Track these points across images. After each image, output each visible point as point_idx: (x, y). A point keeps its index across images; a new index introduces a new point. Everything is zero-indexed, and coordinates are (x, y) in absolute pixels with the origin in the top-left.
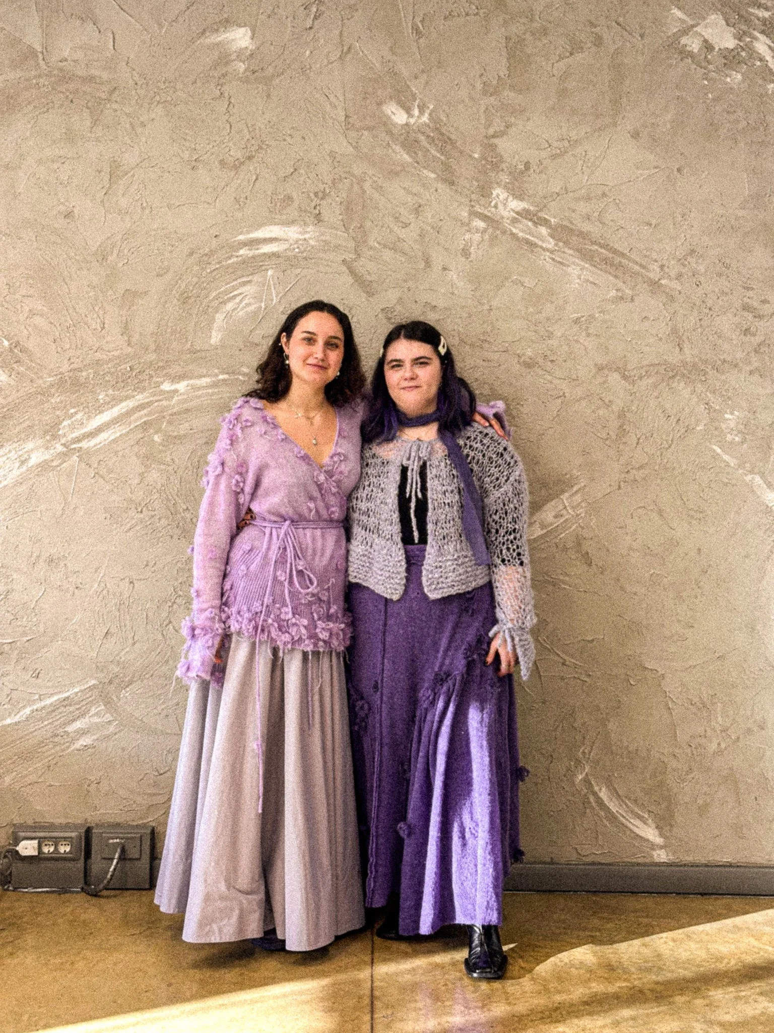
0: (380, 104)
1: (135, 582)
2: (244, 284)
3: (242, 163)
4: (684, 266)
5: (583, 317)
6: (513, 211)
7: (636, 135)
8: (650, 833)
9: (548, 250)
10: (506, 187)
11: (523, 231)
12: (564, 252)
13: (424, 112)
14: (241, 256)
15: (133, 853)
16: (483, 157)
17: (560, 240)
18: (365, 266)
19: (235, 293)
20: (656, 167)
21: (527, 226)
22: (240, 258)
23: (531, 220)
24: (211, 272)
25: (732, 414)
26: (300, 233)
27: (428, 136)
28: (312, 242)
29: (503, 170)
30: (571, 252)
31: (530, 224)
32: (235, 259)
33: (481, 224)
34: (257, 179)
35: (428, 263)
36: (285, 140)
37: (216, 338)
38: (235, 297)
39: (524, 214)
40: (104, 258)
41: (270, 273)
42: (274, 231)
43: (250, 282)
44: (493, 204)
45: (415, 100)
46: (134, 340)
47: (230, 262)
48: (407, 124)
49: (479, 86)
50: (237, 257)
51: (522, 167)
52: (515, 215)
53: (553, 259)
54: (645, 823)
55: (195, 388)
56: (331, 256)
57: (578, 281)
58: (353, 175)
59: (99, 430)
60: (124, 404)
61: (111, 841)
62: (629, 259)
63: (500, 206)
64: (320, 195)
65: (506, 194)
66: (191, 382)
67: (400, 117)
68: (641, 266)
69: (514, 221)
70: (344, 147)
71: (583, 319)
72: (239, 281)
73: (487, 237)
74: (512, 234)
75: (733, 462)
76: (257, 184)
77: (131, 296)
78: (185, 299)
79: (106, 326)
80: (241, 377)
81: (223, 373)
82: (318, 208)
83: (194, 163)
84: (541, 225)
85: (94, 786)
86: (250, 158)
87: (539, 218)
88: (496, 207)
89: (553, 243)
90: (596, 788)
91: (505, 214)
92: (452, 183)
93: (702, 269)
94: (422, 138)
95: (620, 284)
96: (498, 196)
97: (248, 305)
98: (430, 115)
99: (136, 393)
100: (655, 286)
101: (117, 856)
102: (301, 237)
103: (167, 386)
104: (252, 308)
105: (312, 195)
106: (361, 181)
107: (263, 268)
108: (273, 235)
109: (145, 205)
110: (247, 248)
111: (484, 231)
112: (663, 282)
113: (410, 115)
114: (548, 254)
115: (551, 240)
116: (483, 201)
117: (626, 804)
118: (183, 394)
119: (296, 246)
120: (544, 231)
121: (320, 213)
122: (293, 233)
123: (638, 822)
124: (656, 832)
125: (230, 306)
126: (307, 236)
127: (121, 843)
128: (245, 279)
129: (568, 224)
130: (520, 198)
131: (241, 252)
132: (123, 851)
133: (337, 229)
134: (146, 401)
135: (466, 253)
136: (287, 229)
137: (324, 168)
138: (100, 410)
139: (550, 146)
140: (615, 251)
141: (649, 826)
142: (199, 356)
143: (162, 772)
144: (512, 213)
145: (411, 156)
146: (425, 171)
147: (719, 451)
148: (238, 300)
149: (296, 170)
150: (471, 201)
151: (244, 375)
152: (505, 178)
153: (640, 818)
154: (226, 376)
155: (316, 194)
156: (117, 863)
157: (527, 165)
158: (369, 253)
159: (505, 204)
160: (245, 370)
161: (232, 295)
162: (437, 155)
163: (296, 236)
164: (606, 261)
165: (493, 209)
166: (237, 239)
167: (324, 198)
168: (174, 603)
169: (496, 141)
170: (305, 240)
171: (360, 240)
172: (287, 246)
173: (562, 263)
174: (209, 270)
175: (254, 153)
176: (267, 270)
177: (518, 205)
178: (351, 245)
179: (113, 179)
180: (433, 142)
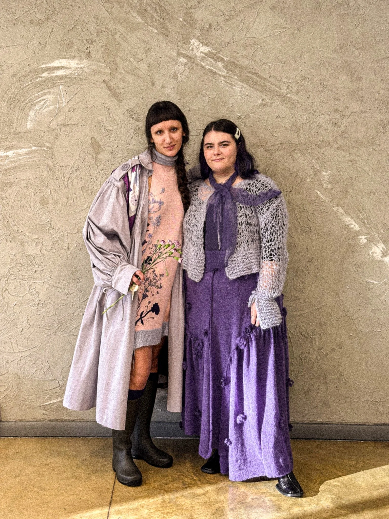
2: (45, 94)
3: (43, 22)
4: (301, 86)
5: (243, 115)
6: (202, 52)
7: (274, 8)
9: (223, 76)
10: (198, 39)
11: (207, 64)
12: (231, 77)
16: (185, 20)
17: (230, 70)
18: (117, 84)
19: (41, 99)
20: (284, 28)
21: (211, 61)
22: (43, 79)
23: (213, 58)
24: (26, 86)
25: (327, 172)
26: (78, 64)
27: (152, 7)
28: (86, 70)
29: (196, 28)
30: (236, 77)
31: (212, 60)
32: (40, 79)
33: (184, 60)
34: (52, 30)
35: (153, 84)
36: (68, 8)
37: (29, 126)
39: (209, 55)
41: (61, 87)
42: (63, 62)
43: (49, 93)
44: (190, 48)
47: (37, 80)
50: (41, 77)
51: (208, 26)
52: (204, 55)
53: (225, 81)
55: (19, 155)
56: (96, 77)
57: (240, 94)
58: (109, 30)
62: (269, 82)
63: (195, 50)
64: (90, 41)
65: (198, 43)
66: (15, 151)
68: (276, 86)
69: (203, 59)
70: (103, 13)
71: (243, 117)
72: (43, 91)
73: (187, 68)
74: (202, 66)
75: (327, 200)
76: (52, 35)
78: (11, 102)
80: (45, 149)
81: (34, 146)
82: (89, 49)
83: (15, 22)
84: (219, 61)
86: (47, 19)
87: (218, 57)
88: (193, 50)
89: (226, 72)
91: (198, 54)
92: (167, 36)
93: (311, 87)
94: (149, 8)
95: (264, 97)
96: (194, 43)
97: (48, 106)
100: (284, 98)
102: (80, 66)
103: (1, 153)
104: (52, 107)
105: (85, 41)
106: (113, 33)
107: (57, 84)
108: (62, 65)
110: (47, 72)
111: (186, 64)
112: (289, 95)
114: (222, 78)
115: (225, 70)
116: (185, 46)
118: (12, 158)
119: (76, 71)
120: (220, 64)
121: (89, 52)
122: (74, 64)
125: (37, 107)
126: (82, 66)
128: (46, 91)
129: (234, 61)
130: (207, 45)
131: (44, 75)
133: (100, 62)
135: (175, 77)
136: (71, 61)
137: (91, 26)
139: (224, 14)
140: (259, 76)
142: (20, 136)
143: (3, 374)
144: (202, 54)
145: (142, 18)
146: (151, 28)
147: (319, 193)
148: (42, 103)
149: (75, 26)
150: (178, 46)
151: (47, 147)
152: (197, 33)
154: (36, 148)
155: (87, 41)
157: (210, 26)
158: (119, 76)
159: (197, 49)
160: (48, 144)
161: (39, 100)
162: (158, 18)
163: (76, 66)
164: (256, 83)
165: (191, 52)
166: (41, 67)
167: (92, 43)
168: (9, 278)
169: (193, 10)
170: (81, 68)
171: (114, 69)
172: (71, 72)
173: (230, 84)
174: (24, 85)
175: (50, 16)
176: (59, 86)
177: (206, 49)
178: (107, 71)
180: (155, 11)
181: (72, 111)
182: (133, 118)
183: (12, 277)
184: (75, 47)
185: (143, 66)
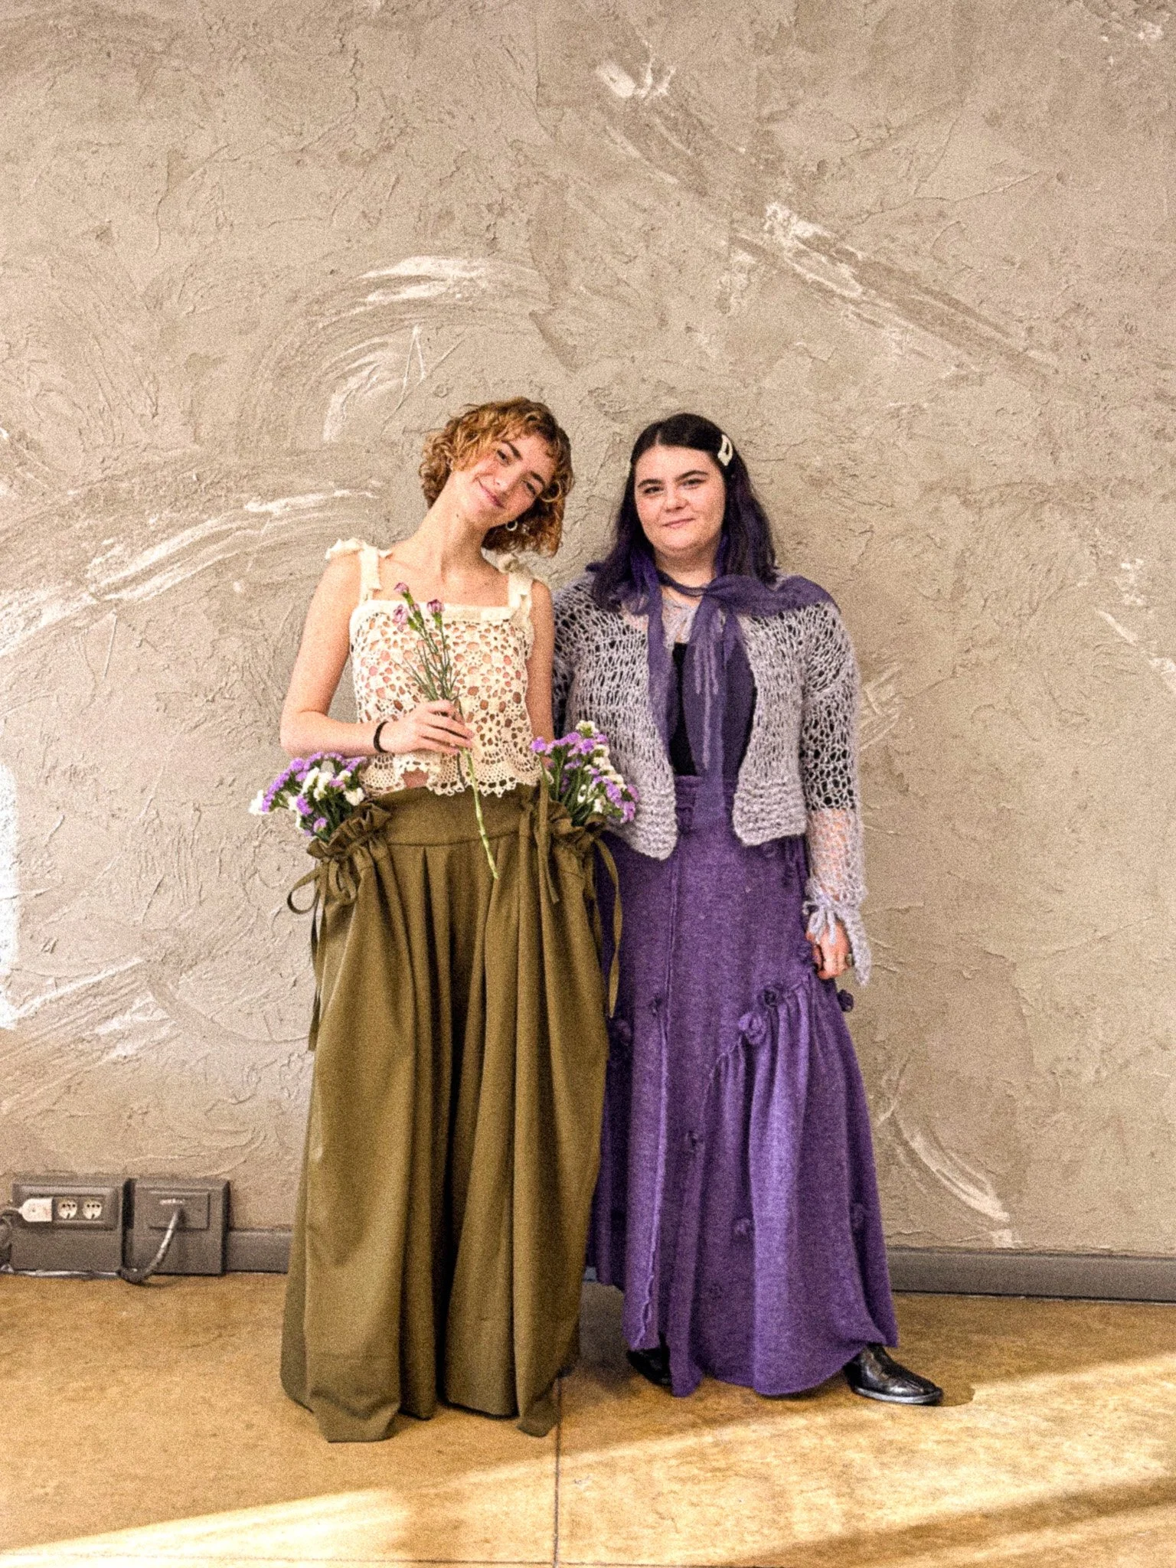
0: (593, 66)
1: (202, 809)
2: (372, 349)
3: (374, 157)
4: (1063, 326)
5: (904, 406)
6: (798, 238)
7: (993, 120)
8: (987, 1204)
9: (853, 302)
10: (787, 201)
11: (811, 270)
12: (877, 305)
13: (661, 78)
14: (371, 304)
15: (197, 1219)
16: (753, 152)
17: (871, 285)
18: (564, 322)
19: (363, 362)
20: (1023, 172)
21: (819, 262)
22: (369, 308)
23: (824, 254)
24: (324, 328)
25: (1132, 562)
26: (464, 269)
27: (667, 118)
28: (483, 284)
29: (783, 173)
30: (888, 305)
31: (824, 259)
32: (362, 309)
33: (744, 258)
34: (398, 180)
35: (663, 322)
36: (442, 121)
37: (330, 432)
38: (360, 368)
39: (815, 244)
40: (159, 303)
41: (416, 331)
42: (425, 265)
43: (384, 345)
44: (766, 227)
45: (647, 61)
46: (203, 432)
47: (354, 312)
48: (633, 98)
49: (748, 41)
50: (365, 304)
51: (814, 169)
52: (802, 247)
53: (859, 315)
54: (982, 1189)
55: (298, 510)
56: (512, 304)
57: (898, 351)
58: (548, 178)
59: (149, 573)
60: (188, 532)
61: (164, 1202)
62: (978, 318)
63: (779, 232)
64: (496, 209)
65: (787, 212)
66: (291, 500)
67: (623, 87)
68: (997, 328)
69: (799, 254)
70: (533, 132)
71: (904, 411)
72: (367, 343)
73: (756, 280)
74: (796, 275)
75: (1131, 638)
76: (398, 189)
77: (200, 364)
78: (283, 372)
79: (160, 410)
80: (369, 494)
81: (340, 487)
82: (492, 230)
83: (299, 156)
84: (841, 262)
85: (137, 1118)
86: (387, 149)
87: (839, 251)
88: (771, 231)
89: (860, 290)
90: (906, 1135)
91: (787, 243)
92: (702, 193)
93: (1092, 333)
94: (658, 121)
95: (965, 358)
96: (775, 213)
97: (381, 381)
98: (671, 83)
99: (205, 517)
100: (1017, 361)
101: (171, 1225)
102: (468, 275)
103: (252, 507)
104: (391, 385)
105: (483, 208)
106: (561, 187)
107: (406, 323)
108: (421, 271)
109: (221, 220)
110: (381, 291)
111: (752, 270)
112: (1032, 353)
113: (640, 85)
114: (852, 307)
115: (858, 286)
116: (753, 221)
117: (951, 1159)
118: (280, 519)
119: (457, 289)
120: (845, 270)
121: (494, 238)
122: (452, 269)
123: (971, 1189)
124: (998, 1204)
125: (353, 382)
126: (474, 274)
127: (180, 1205)
128: (376, 340)
129: (884, 261)
130: (810, 218)
131: (371, 298)
132: (182, 1217)
133: (523, 263)
134: (225, 527)
135: (722, 304)
136: (443, 262)
137: (502, 167)
138: (149, 543)
139: (858, 136)
140: (954, 303)
141: (986, 1194)
142: (302, 460)
143: (241, 1099)
144: (796, 242)
145: (638, 149)
146: (661, 174)
147: (1110, 619)
148: (365, 373)
149: (458, 168)
150: (732, 222)
151: (374, 490)
152: (786, 186)
153: (975, 1182)
154: (346, 492)
155: (489, 207)
156: (173, 1236)
157: (821, 165)
158: (572, 302)
159: (785, 228)
160: (374, 482)
161: (356, 364)
162: (680, 146)
163: (458, 273)
164: (941, 320)
165: (766, 236)
166: (365, 276)
167: (501, 214)
168: (262, 842)
169: (773, 127)
170: (471, 280)
171: (558, 282)
172: (444, 289)
173: (873, 323)
174: (321, 326)
175: (393, 141)
176: (412, 327)
177: (806, 229)
178: (543, 288)
179: (172, 178)
180: (674, 127)
181: (445, 393)
182: (606, 414)
183: (270, 839)
184: (457, 224)
185: (638, 272)
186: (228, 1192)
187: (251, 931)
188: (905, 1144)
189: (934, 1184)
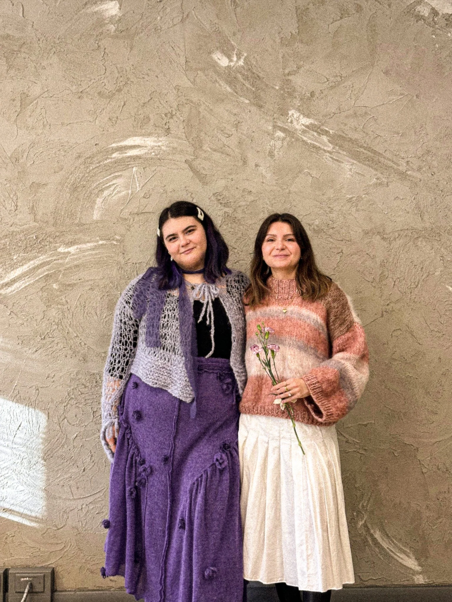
0: (210, 53)
1: (40, 389)
2: (116, 177)
3: (114, 94)
4: (423, 161)
5: (354, 197)
6: (303, 125)
7: (387, 73)
8: (411, 563)
9: (328, 152)
10: (298, 109)
11: (309, 138)
12: (339, 153)
13: (240, 58)
14: (115, 158)
15: (38, 588)
16: (282, 88)
17: (336, 145)
18: (202, 165)
19: (111, 183)
20: (401, 94)
21: (313, 135)
22: (113, 160)
23: (316, 131)
24: (93, 169)
26: (155, 141)
27: (243, 75)
28: (164, 148)
29: (295, 97)
30: (345, 153)
31: (315, 134)
32: (110, 160)
33: (281, 134)
34: (124, 104)
35: (245, 162)
36: (144, 78)
37: (96, 215)
38: (110, 186)
39: (311, 127)
40: (17, 160)
41: (134, 169)
42: (136, 140)
43: (120, 176)
44: (289, 121)
45: (234, 50)
46: (38, 217)
47: (106, 162)
48: (228, 66)
49: (278, 40)
50: (111, 158)
51: (309, 95)
53: (331, 157)
54: (408, 556)
55: (81, 251)
56: (177, 157)
57: (350, 173)
58: (192, 102)
59: (14, 281)
60: (32, 262)
61: (22, 579)
62: (384, 158)
63: (295, 123)
64: (169, 115)
65: (298, 114)
66: (79, 246)
67: (224, 62)
68: (393, 162)
69: (304, 132)
70: (185, 82)
71: (354, 199)
72: (112, 175)
73: (285, 144)
74: (303, 141)
76: (125, 108)
77: (36, 186)
78: (75, 189)
79: (18, 208)
80: (115, 243)
81: (101, 239)
82: (168, 124)
83: (80, 94)
84: (323, 135)
85: (10, 539)
86: (119, 90)
87: (322, 130)
88: (291, 122)
89: (332, 147)
90: (372, 531)
91: (297, 127)
92: (261, 107)
93: (435, 163)
94: (239, 76)
95: (379, 175)
96: (293, 114)
97: (119, 192)
98: (245, 60)
99: (40, 255)
100: (403, 176)
101: (26, 591)
102: (157, 144)
103: (62, 249)
104: (123, 193)
105: (163, 115)
106: (197, 106)
107: (130, 166)
108: (136, 143)
109: (45, 123)
110: (118, 152)
111: (284, 139)
112: (409, 173)
113: (231, 61)
114: (328, 154)
115: (330, 145)
116: (282, 118)
117: (393, 542)
118: (74, 255)
119: (153, 151)
120: (325, 138)
121: (169, 128)
122: (150, 142)
123: (402, 556)
124: (416, 563)
125: (106, 193)
126: (160, 144)
127: (30, 581)
128: (117, 174)
129: (342, 134)
130: (308, 116)
131: (114, 155)
132: (31, 586)
133: (182, 139)
134: (48, 259)
135: (271, 154)
136: (146, 139)
137: (171, 98)
138: (13, 267)
139: (328, 81)
140: (375, 152)
141: (411, 558)
142: (84, 228)
143: (59, 527)
144: (303, 127)
145: (231, 88)
146: (242, 98)
147: (450, 289)
148: (112, 189)
149: (151, 98)
150: (274, 119)
151: (117, 241)
152: (297, 103)
153: (405, 552)
154: (104, 242)
155: (166, 115)
156: (27, 596)
157: (312, 94)
158: (204, 155)
159: (298, 121)
160: (117, 237)
161: (108, 185)
162: (249, 86)
163: (153, 144)
164: (367, 158)
165: (290, 124)
166: (111, 146)
167: (171, 117)
168: (68, 404)
169: (290, 78)
170: (159, 146)
171: (198, 146)
172: (146, 151)
173: (337, 160)
174: (91, 168)
175: (122, 87)
176: (133, 168)
177: (307, 121)
178: (190, 150)
179: (23, 105)
180: (247, 78)
181: (148, 196)
182: (221, 203)
183: (73, 402)
184: (152, 122)
185: (233, 142)
186: (53, 573)
187: (63, 446)
188: (372, 535)
189: (386, 555)
